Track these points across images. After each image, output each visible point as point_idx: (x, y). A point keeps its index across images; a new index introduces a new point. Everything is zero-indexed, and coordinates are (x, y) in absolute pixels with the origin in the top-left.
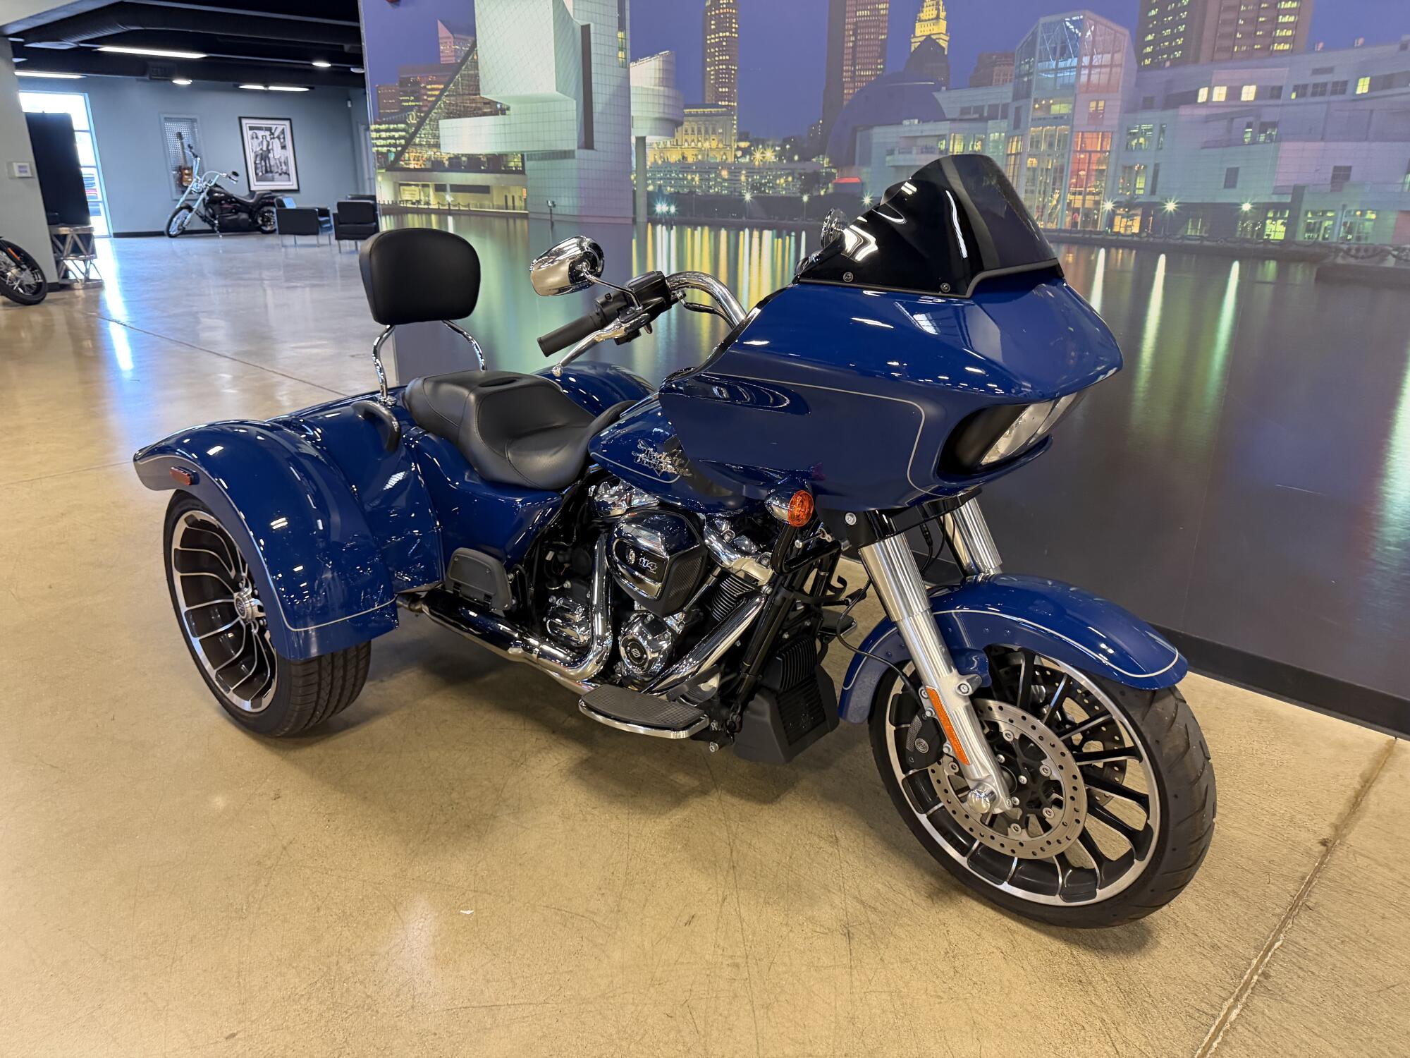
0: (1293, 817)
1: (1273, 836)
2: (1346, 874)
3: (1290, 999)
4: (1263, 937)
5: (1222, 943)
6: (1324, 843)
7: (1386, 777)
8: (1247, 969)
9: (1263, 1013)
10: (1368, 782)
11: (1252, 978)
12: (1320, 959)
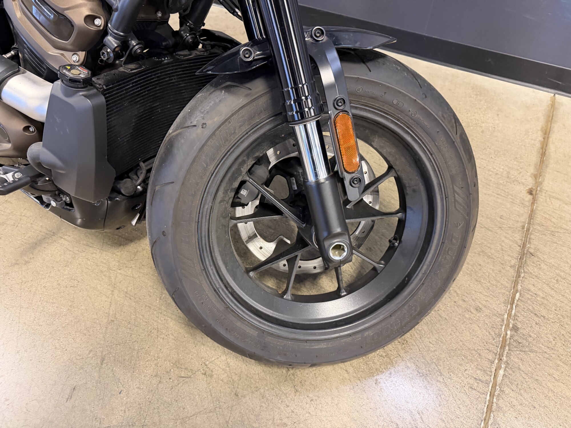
0: (508, 173)
1: (499, 192)
2: (547, 216)
3: (534, 348)
4: (507, 291)
5: (482, 304)
6: (530, 192)
7: (556, 127)
8: (502, 325)
9: (519, 369)
10: (546, 133)
11: (506, 334)
12: (546, 302)
